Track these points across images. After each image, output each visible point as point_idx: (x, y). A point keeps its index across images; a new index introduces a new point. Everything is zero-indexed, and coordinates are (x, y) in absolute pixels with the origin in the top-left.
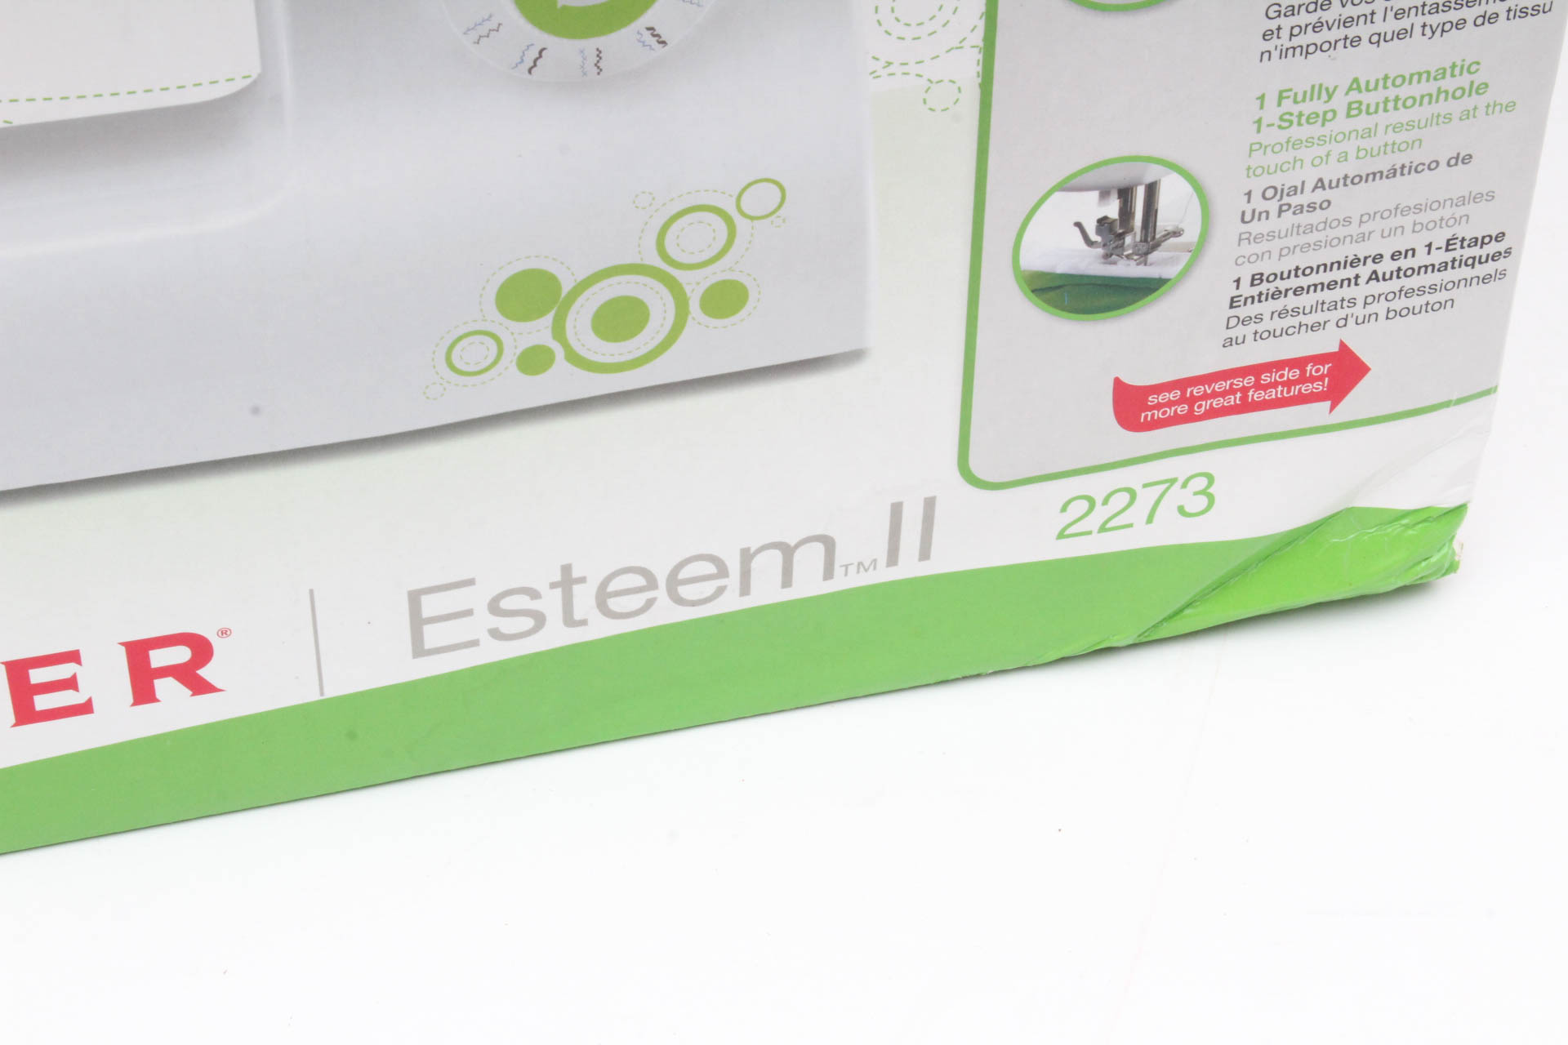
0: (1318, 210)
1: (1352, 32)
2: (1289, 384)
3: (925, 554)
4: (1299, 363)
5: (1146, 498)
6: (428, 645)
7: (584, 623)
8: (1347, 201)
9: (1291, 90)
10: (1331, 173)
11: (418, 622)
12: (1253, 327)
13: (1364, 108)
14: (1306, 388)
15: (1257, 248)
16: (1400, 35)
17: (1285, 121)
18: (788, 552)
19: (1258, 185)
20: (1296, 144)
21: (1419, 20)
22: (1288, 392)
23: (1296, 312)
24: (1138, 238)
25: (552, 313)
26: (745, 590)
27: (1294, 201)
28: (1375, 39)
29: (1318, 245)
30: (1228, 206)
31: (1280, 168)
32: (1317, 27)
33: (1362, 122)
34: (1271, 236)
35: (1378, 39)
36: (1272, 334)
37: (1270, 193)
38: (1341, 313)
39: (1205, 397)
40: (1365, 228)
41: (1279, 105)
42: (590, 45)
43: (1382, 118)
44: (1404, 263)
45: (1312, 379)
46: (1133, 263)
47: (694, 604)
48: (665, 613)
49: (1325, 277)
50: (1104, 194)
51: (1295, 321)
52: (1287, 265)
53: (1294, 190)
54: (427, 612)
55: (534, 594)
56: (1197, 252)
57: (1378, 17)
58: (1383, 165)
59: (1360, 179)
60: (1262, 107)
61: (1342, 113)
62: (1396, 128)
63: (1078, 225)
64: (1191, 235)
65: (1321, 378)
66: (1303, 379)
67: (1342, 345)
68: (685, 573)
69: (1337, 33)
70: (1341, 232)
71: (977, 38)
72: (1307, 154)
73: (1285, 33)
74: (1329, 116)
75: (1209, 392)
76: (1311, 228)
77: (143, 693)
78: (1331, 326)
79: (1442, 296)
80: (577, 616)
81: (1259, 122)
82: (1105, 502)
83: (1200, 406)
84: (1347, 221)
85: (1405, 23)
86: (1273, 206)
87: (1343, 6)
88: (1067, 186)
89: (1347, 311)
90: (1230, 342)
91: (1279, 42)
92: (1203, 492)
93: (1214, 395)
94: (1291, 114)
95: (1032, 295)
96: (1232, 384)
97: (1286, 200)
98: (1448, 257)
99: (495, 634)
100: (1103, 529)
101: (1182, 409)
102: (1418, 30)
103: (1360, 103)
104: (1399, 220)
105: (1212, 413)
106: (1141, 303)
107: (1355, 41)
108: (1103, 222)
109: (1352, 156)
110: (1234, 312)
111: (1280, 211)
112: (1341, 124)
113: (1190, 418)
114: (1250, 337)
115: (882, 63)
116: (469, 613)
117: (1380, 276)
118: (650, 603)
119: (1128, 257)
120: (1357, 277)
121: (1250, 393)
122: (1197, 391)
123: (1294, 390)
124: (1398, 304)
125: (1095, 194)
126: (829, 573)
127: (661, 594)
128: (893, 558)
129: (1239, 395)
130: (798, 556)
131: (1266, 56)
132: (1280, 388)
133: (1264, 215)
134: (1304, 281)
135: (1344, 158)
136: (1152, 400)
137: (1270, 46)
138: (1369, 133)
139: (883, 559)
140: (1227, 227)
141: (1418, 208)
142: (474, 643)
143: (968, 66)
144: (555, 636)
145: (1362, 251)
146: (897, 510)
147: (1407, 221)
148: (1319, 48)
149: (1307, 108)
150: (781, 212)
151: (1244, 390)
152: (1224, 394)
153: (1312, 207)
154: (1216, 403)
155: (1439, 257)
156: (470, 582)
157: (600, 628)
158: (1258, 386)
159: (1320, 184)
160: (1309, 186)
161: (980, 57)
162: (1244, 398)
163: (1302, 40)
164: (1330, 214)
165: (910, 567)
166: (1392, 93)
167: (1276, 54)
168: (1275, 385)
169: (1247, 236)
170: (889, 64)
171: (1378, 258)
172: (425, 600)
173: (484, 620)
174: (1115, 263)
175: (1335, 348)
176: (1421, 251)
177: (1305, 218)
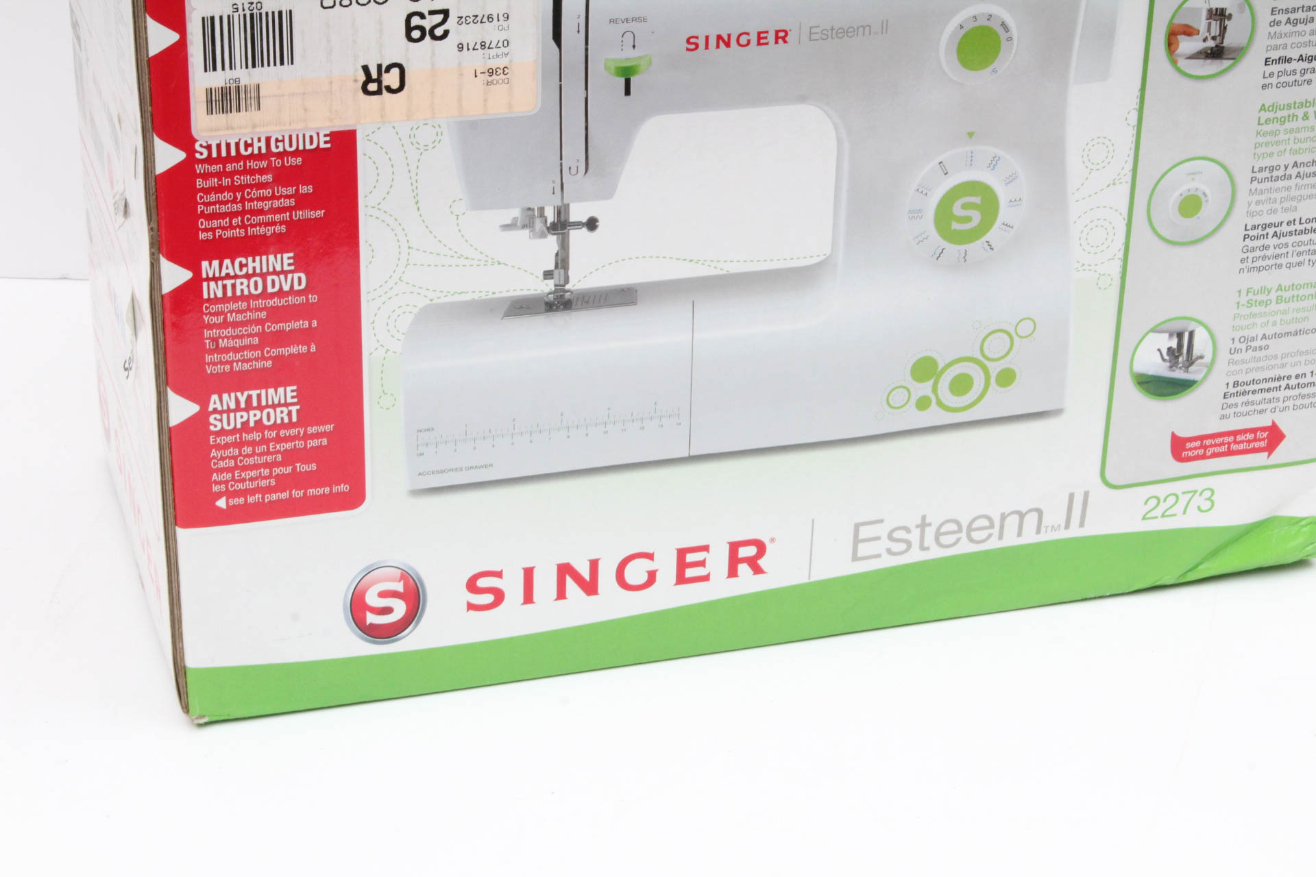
0: (1263, 350)
1: (1279, 261)
2: (1249, 442)
3: (1082, 524)
4: (1253, 431)
5: (1184, 499)
6: (859, 555)
7: (928, 549)
8: (1277, 346)
9: (1251, 288)
10: (1270, 331)
11: (857, 541)
12: (1233, 410)
13: (1283, 299)
14: (1257, 445)
15: (1237, 368)
16: (1299, 264)
17: (1250, 303)
18: (1022, 515)
19: (1237, 335)
20: (1253, 315)
21: (1307, 257)
22: (1249, 446)
23: (1253, 403)
24: (1185, 359)
25: (933, 379)
26: (1001, 537)
27: (1253, 344)
28: (1288, 265)
29: (1262, 368)
30: (1225, 344)
31: (1247, 327)
32: (1264, 258)
33: (1283, 306)
34: (1243, 362)
35: (1289, 266)
36: (1242, 414)
37: (1242, 340)
38: (1272, 405)
39: (1211, 446)
40: (1285, 361)
41: (1247, 295)
42: (963, 248)
43: (1292, 305)
44: (1301, 381)
45: (1260, 440)
46: (1182, 371)
47: (978, 542)
48: (965, 547)
49: (1266, 386)
50: (1171, 335)
51: (1252, 408)
52: (1249, 378)
53: (1253, 339)
54: (862, 536)
55: (908, 530)
56: (1210, 367)
57: (1290, 255)
58: (1292, 328)
59: (1281, 335)
60: (1240, 296)
61: (1274, 300)
62: (1298, 310)
63: (1159, 350)
64: (1208, 359)
65: (1264, 439)
66: (1255, 440)
67: (1274, 423)
68: (975, 525)
69: (1272, 262)
70: (1273, 362)
71: (1121, 255)
72: (1259, 321)
73: (1250, 260)
74: (1269, 302)
75: (1213, 443)
76: (1260, 359)
77: (733, 573)
78: (1268, 411)
80: (926, 545)
81: (1238, 303)
82: (1165, 500)
83: (1209, 451)
84: (1276, 357)
85: (1301, 259)
86: (1243, 346)
87: (1275, 248)
88: (1155, 330)
89: (1276, 404)
90: (1223, 417)
91: (1247, 264)
92: (1209, 499)
93: (1216, 445)
94: (1252, 300)
95: (1138, 386)
96: (1223, 440)
97: (1249, 344)
99: (889, 551)
100: (1163, 516)
101: (1201, 452)
102: (1307, 262)
103: (1282, 297)
104: (1297, 359)
105: (1215, 455)
106: (1187, 391)
107: (1280, 266)
108: (1170, 349)
109: (1278, 322)
110: (1226, 401)
111: (1247, 349)
112: (1273, 307)
113: (1204, 457)
114: (1232, 415)
115: (1080, 264)
116: (878, 538)
117: (1290, 387)
118: (958, 540)
119: (1180, 368)
120: (1280, 387)
121: (1232, 446)
122: (1208, 442)
123: (1252, 445)
124: (1299, 402)
125: (1167, 335)
126: (1038, 531)
127: (963, 535)
128: (1067, 526)
129: (1226, 446)
130: (1026, 518)
131: (1242, 271)
132: (1245, 444)
133: (1240, 351)
134: (1256, 387)
135: (1274, 324)
136: (1188, 445)
137: (1243, 266)
138: (1285, 312)
139: (1063, 525)
140: (1224, 356)
141: (1307, 352)
142: (879, 556)
143: (1116, 268)
144: (915, 556)
145: (1283, 373)
146: (1071, 497)
147: (1302, 359)
148: (1264, 268)
149: (1260, 297)
150: (1034, 335)
151: (1229, 444)
152: (1220, 445)
153: (1260, 348)
154: (1217, 449)
156: (881, 521)
157: (936, 553)
158: (1235, 442)
159: (1264, 337)
160: (1259, 337)
161: (1122, 264)
162: (1229, 448)
163: (1257, 264)
164: (1269, 352)
165: (1075, 532)
166: (1295, 293)
167: (1246, 270)
168: (1242, 442)
169: (1232, 361)
170: (1083, 265)
171: (1289, 377)
172: (862, 529)
173: (885, 543)
174: (1174, 371)
175: (1270, 424)
176: (1308, 375)
177: (1258, 354)
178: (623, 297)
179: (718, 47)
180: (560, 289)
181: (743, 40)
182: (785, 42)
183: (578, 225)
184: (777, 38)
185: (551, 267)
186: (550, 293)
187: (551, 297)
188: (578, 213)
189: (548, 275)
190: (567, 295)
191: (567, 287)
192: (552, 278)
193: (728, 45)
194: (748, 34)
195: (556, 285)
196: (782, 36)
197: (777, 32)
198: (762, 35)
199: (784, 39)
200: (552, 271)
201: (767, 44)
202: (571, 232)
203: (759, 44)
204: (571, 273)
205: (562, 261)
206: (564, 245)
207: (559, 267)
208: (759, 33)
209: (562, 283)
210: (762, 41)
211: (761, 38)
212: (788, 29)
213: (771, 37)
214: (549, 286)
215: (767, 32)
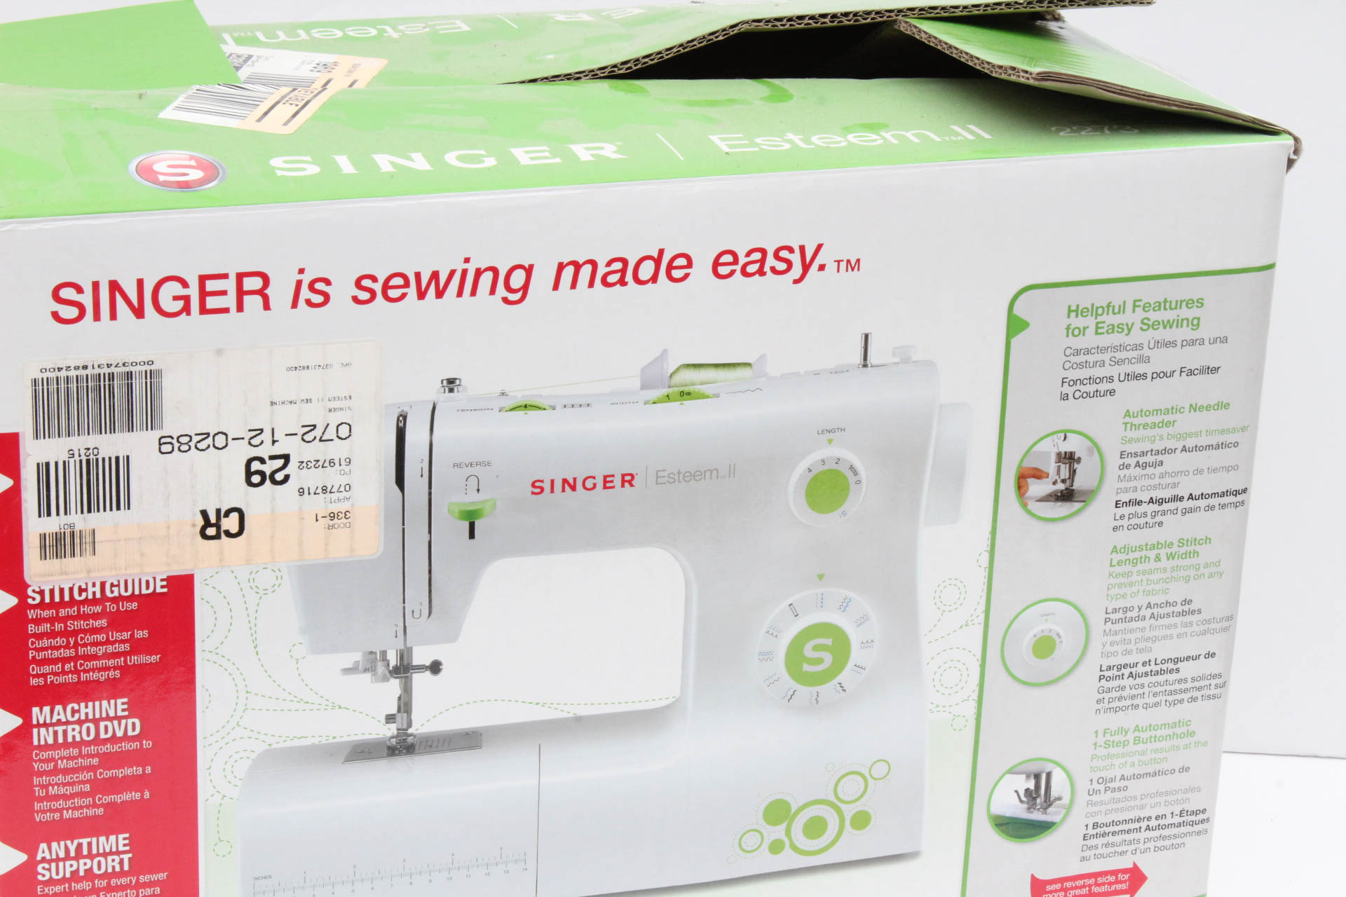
0: (1122, 791)
1: (1135, 702)
2: (1110, 884)
4: (1114, 873)
8: (1135, 787)
9: (1109, 729)
10: (1128, 772)
12: (1093, 852)
13: (1141, 740)
14: (1119, 887)
15: (1095, 809)
16: (1157, 704)
17: (1107, 744)
19: (1095, 776)
20: (1109, 756)
21: (1164, 698)
22: (1110, 888)
23: (1113, 845)
24: (1042, 801)
25: (786, 822)
27: (1112, 785)
28: (1145, 706)
29: (1122, 810)
30: (1083, 786)
31: (1105, 768)
32: (1120, 699)
33: (1140, 747)
34: (1102, 803)
35: (1146, 706)
36: (1102, 856)
37: (1101, 781)
38: (1133, 847)
39: (1072, 888)
40: (1144, 802)
41: (1104, 736)
42: (814, 689)
43: (1150, 746)
44: (1162, 822)
45: (1121, 882)
46: (1040, 813)
49: (1126, 827)
50: (1028, 777)
51: (1112, 850)
52: (1108, 819)
53: (1112, 780)
56: (1069, 808)
57: (1146, 696)
58: (1150, 769)
59: (1139, 776)
60: (1096, 737)
61: (1132, 741)
62: (1156, 751)
63: (1016, 791)
64: (1066, 800)
65: (1125, 882)
66: (1117, 882)
67: (1134, 864)
69: (1128, 702)
70: (1132, 803)
71: (975, 696)
72: (1117, 762)
73: (1106, 701)
74: (1126, 743)
75: (1074, 886)
76: (1119, 800)
78: (1129, 853)
79: (1179, 841)
81: (1095, 744)
83: (1070, 894)
84: (1135, 798)
85: (1157, 699)
86: (1102, 787)
87: (1131, 689)
88: (1012, 771)
89: (1136, 846)
90: (1083, 859)
91: (1104, 705)
93: (1076, 888)
94: (1109, 741)
95: (995, 827)
96: (1084, 882)
97: (1108, 785)
98: (1181, 820)
101: (1061, 894)
102: (1163, 702)
103: (1139, 737)
104: (1158, 799)
106: (1043, 834)
107: (1137, 707)
108: (1027, 790)
109: (1136, 764)
110: (1085, 842)
111: (1106, 790)
112: (1131, 747)
114: (1092, 857)
115: (934, 706)
117: (1151, 828)
119: (1038, 809)
120: (1140, 828)
121: (1093, 888)
122: (1068, 884)
123: (1113, 888)
124: (1160, 843)
125: (1024, 776)
129: (1087, 888)
131: (1098, 711)
132: (1106, 886)
133: (1098, 792)
134: (1116, 828)
135: (1133, 765)
136: (1049, 888)
137: (1099, 707)
138: (1143, 753)
140: (1082, 798)
141: (1167, 793)
143: (971, 708)
145: (1142, 814)
147: (1162, 799)
148: (1121, 709)
149: (1117, 738)
150: (888, 777)
151: (1090, 886)
152: (1081, 887)
153: (1120, 790)
154: (1078, 892)
155: (1177, 820)
158: (1097, 885)
159: (1123, 778)
160: (1118, 779)
161: (977, 705)
162: (1090, 890)
163: (1114, 705)
164: (1127, 793)
166: (1153, 733)
167: (1102, 711)
168: (1103, 884)
169: (1090, 802)
170: (938, 706)
171: (1149, 819)
174: (1032, 813)
175: (1131, 866)
176: (1169, 816)
177: (1117, 795)
178: (468, 740)
179: (563, 490)
180: (403, 733)
181: (589, 484)
182: (632, 485)
183: (421, 668)
184: (623, 481)
185: (394, 711)
186: (392, 737)
187: (394, 741)
188: (421, 656)
189: (390, 719)
190: (410, 739)
191: (410, 731)
192: (394, 722)
193: (573, 488)
194: (594, 478)
195: (398, 730)
196: (628, 479)
197: (623, 476)
198: (608, 479)
199: (630, 483)
200: (394, 715)
201: (613, 487)
202: (414, 675)
203: (605, 487)
204: (413, 717)
205: (405, 705)
206: (407, 689)
207: (402, 711)
208: (605, 477)
209: (405, 727)
210: (608, 485)
211: (607, 482)
212: (634, 473)
213: (617, 481)
214: (392, 730)
215: (613, 476)
